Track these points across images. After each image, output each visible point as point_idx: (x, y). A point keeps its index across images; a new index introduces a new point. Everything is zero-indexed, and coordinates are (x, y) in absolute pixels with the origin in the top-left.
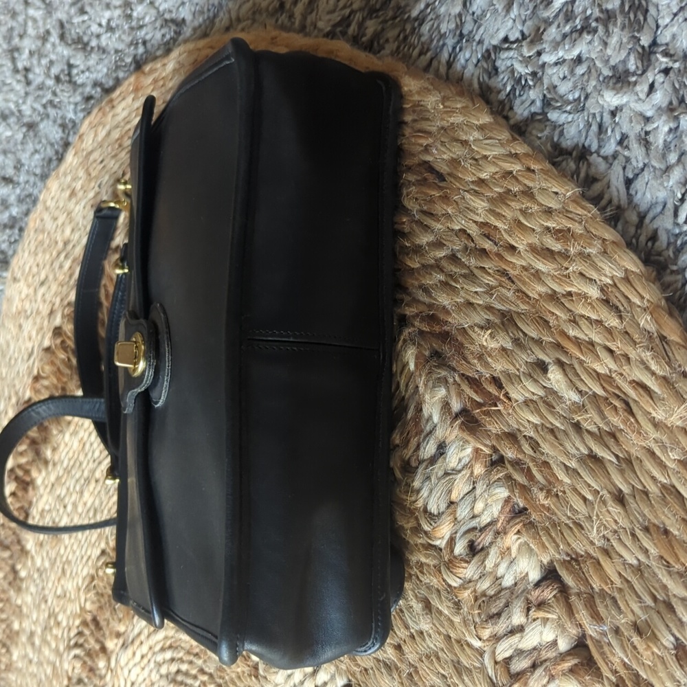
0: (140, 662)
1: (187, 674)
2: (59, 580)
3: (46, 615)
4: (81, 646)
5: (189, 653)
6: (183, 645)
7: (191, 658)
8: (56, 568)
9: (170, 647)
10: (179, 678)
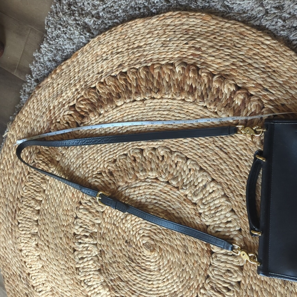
0: (137, 194)
1: (161, 205)
2: (93, 154)
3: (81, 163)
4: (99, 178)
5: (164, 199)
6: (161, 196)
7: (165, 201)
8: (93, 150)
9: (155, 195)
10: (157, 205)
